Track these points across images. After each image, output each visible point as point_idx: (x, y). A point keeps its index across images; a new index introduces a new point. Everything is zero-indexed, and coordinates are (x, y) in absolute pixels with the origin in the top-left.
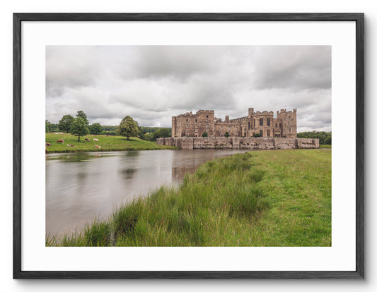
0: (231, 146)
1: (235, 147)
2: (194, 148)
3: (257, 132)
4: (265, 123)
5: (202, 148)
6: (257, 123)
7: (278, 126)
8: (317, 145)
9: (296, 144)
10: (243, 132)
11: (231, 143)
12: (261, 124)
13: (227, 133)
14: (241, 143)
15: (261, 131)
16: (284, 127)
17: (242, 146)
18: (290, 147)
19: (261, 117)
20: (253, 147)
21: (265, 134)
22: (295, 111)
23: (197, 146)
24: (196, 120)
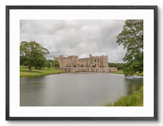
0: (88, 71)
1: (90, 71)
2: (75, 72)
3: (94, 65)
4: (97, 61)
5: (78, 72)
6: (94, 61)
7: (101, 62)
8: (116, 70)
9: (110, 70)
10: (88, 65)
11: (88, 70)
12: (95, 61)
13: (82, 65)
14: (92, 69)
15: (96, 65)
16: (103, 63)
17: (92, 71)
18: (108, 71)
19: (95, 59)
20: (96, 71)
21: (97, 66)
22: (107, 56)
23: (76, 71)
24: (71, 60)
